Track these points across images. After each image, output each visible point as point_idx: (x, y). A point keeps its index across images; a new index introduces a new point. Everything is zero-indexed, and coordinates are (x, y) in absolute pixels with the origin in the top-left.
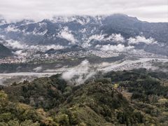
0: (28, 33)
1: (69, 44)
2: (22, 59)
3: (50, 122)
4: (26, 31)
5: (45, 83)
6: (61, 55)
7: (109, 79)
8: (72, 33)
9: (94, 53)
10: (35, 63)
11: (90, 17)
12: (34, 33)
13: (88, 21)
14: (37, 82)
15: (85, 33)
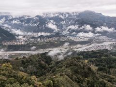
0: (26, 25)
1: (54, 31)
2: (22, 42)
3: (40, 85)
4: (25, 23)
5: (37, 59)
6: (48, 40)
7: (82, 57)
8: (56, 24)
9: (71, 38)
10: (31, 45)
11: (68, 13)
12: (30, 25)
13: (67, 16)
14: (32, 58)
15: (65, 24)
